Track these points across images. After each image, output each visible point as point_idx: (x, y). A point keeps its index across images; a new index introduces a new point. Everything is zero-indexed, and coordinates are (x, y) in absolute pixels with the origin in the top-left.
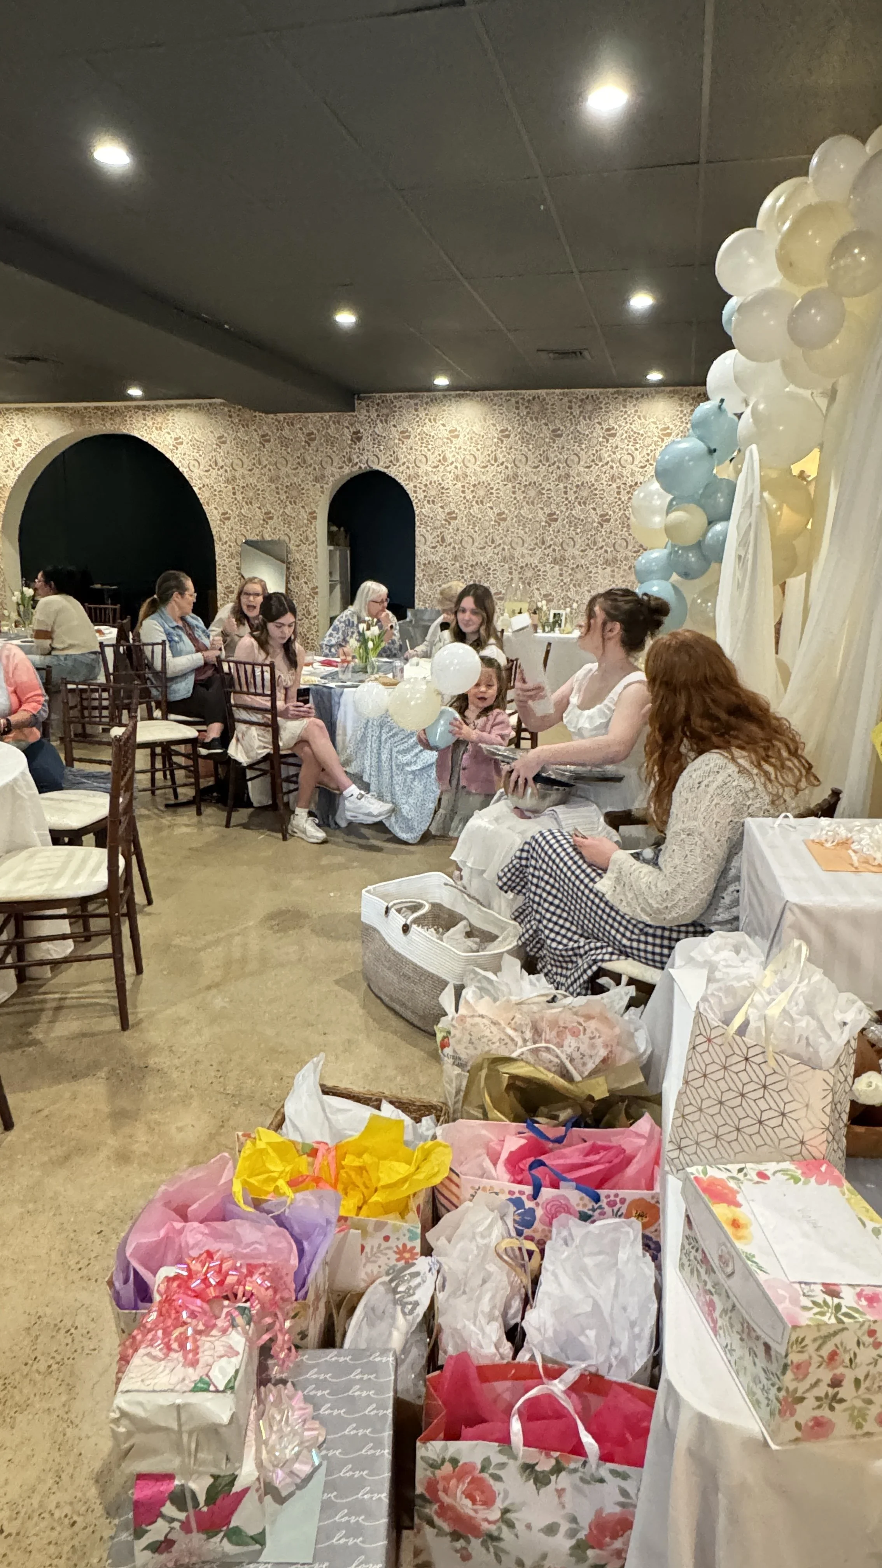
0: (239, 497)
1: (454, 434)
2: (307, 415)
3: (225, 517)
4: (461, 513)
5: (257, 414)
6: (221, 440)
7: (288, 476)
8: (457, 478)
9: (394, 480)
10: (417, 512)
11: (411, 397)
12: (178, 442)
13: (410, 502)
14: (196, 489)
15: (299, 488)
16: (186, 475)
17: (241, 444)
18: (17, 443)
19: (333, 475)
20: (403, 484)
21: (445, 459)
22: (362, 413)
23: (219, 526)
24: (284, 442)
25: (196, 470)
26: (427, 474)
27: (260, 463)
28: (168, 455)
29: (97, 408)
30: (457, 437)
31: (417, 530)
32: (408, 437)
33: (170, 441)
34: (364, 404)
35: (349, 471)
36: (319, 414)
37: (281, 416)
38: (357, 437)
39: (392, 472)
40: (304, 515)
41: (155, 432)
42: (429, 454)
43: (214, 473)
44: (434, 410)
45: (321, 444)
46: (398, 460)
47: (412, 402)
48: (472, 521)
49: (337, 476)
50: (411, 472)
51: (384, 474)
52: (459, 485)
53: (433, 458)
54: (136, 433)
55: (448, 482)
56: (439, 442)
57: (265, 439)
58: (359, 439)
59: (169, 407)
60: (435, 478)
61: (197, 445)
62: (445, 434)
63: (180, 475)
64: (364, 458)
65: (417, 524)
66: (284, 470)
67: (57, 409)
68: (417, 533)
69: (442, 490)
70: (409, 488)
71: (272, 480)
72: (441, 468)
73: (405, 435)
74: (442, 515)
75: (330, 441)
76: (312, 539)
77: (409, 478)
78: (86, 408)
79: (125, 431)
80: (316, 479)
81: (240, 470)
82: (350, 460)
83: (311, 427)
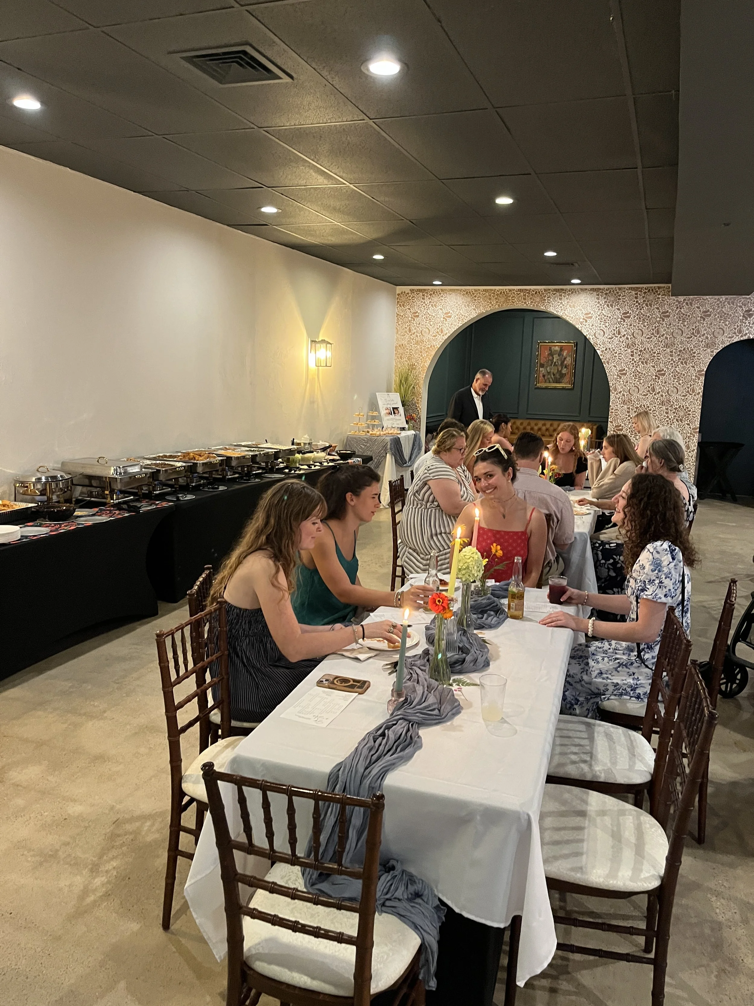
0: (637, 358)
2: (705, 297)
3: (622, 373)
5: (660, 296)
6: (626, 316)
7: (682, 343)
12: (588, 316)
14: (599, 352)
15: (692, 354)
16: (592, 341)
18: (448, 316)
19: (723, 343)
23: (616, 379)
24: (683, 318)
25: (601, 338)
27: (658, 333)
28: (577, 326)
29: (520, 290)
33: (581, 315)
35: (737, 339)
36: (717, 297)
37: (681, 298)
40: (692, 372)
41: (569, 309)
43: (616, 340)
45: (715, 319)
49: (727, 344)
54: (552, 310)
57: (665, 315)
58: (751, 315)
61: (603, 319)
64: (753, 330)
66: (679, 338)
75: (724, 316)
78: (510, 290)
79: (543, 308)
80: (707, 346)
81: (640, 338)
82: (740, 332)
83: (708, 307)
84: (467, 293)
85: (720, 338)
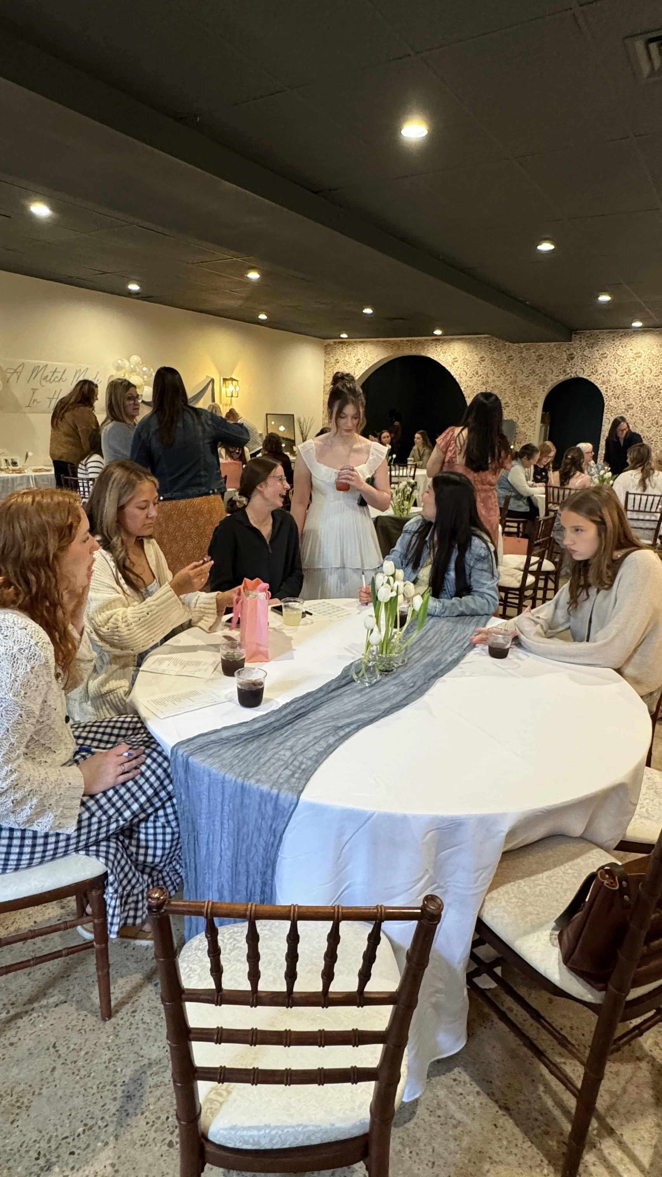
1: (638, 355)
2: (539, 344)
4: (637, 406)
5: (507, 343)
6: (482, 359)
7: (522, 381)
8: (637, 383)
9: (593, 384)
10: (606, 404)
11: (610, 332)
12: (455, 360)
13: (602, 398)
14: (462, 389)
15: (529, 390)
16: (457, 380)
17: (493, 361)
18: (358, 361)
19: (552, 380)
20: (598, 386)
21: (630, 371)
22: (576, 343)
24: (523, 360)
25: (464, 377)
26: (616, 380)
27: (505, 373)
28: (448, 368)
29: (408, 341)
30: (640, 357)
31: (605, 415)
32: (606, 357)
33: (450, 360)
34: (578, 336)
35: (562, 378)
36: (547, 344)
37: (522, 345)
38: (571, 357)
39: (592, 379)
40: (530, 405)
41: (442, 355)
42: (618, 368)
43: (475, 379)
44: (626, 340)
45: (547, 362)
46: (597, 372)
47: (611, 336)
48: (643, 409)
49: (555, 381)
50: (605, 379)
51: (586, 380)
52: (638, 387)
53: (621, 370)
54: (430, 355)
55: (630, 386)
56: (627, 360)
57: (510, 358)
58: (572, 358)
59: (452, 340)
60: (621, 383)
61: (466, 363)
62: (631, 355)
63: (454, 380)
64: (574, 370)
65: (605, 411)
66: (520, 377)
67: (384, 342)
68: (604, 417)
69: (625, 391)
70: (602, 389)
71: (511, 383)
72: (626, 376)
73: (604, 356)
74: (623, 406)
75: (553, 359)
76: (533, 419)
77: (603, 383)
79: (423, 354)
80: (540, 383)
81: (492, 378)
82: (565, 371)
83: (541, 351)
84: (372, 343)
85: (550, 376)
